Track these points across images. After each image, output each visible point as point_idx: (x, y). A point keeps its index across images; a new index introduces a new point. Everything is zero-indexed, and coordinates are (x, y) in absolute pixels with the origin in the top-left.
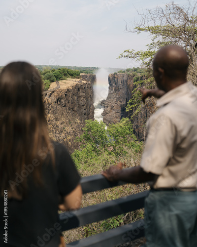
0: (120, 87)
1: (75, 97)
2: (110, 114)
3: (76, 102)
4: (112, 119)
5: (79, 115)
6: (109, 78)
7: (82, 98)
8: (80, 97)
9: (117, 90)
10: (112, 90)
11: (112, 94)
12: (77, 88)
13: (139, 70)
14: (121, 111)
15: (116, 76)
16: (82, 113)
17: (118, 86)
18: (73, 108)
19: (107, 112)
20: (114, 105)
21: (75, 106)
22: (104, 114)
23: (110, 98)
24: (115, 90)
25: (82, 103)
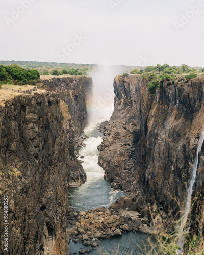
0: (133, 100)
1: (14, 124)
2: (112, 148)
3: (15, 134)
4: (113, 157)
5: (22, 159)
6: (115, 83)
7: (31, 125)
8: (27, 122)
9: (128, 103)
10: (120, 104)
11: (120, 110)
12: (19, 104)
13: (167, 69)
14: (133, 142)
15: (126, 79)
16: (28, 154)
17: (130, 98)
18: (8, 146)
19: (107, 143)
20: (120, 130)
21: (11, 141)
22: (102, 148)
23: (117, 118)
24: (125, 104)
25: (31, 133)
